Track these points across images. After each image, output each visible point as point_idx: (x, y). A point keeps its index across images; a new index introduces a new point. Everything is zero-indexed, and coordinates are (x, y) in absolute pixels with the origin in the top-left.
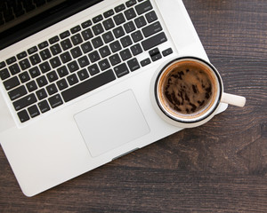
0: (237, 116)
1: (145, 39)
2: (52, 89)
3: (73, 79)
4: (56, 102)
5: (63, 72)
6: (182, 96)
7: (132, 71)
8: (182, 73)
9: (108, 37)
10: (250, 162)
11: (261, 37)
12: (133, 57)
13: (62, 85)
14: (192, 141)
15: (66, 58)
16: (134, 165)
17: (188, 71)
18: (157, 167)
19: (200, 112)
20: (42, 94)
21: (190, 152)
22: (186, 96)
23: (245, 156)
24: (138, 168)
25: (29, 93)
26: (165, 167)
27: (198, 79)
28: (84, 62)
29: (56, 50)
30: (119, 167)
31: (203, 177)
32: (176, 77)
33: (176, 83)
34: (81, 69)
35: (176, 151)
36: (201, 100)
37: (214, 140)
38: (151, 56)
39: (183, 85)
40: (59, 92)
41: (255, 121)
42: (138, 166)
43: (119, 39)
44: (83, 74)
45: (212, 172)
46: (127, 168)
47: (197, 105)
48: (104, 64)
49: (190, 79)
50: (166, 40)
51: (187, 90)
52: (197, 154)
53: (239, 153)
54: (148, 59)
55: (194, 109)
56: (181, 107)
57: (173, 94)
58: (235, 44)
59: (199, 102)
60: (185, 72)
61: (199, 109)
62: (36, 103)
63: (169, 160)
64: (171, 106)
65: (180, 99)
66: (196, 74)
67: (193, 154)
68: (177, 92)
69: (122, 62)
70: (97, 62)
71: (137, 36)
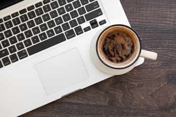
0: (151, 68)
1: (87, 13)
2: (20, 46)
3: (35, 39)
4: (23, 55)
5: (29, 34)
6: (114, 51)
7: (78, 35)
8: (114, 36)
9: (61, 11)
10: (159, 101)
11: (169, 13)
12: (79, 25)
13: (28, 43)
14: (118, 85)
15: (31, 24)
16: (77, 101)
17: (118, 34)
18: (93, 103)
19: (126, 62)
20: (13, 49)
21: (116, 93)
22: (117, 51)
23: (156, 97)
24: (80, 104)
25: (3, 49)
26: (99, 103)
27: (125, 40)
28: (44, 27)
29: (24, 18)
30: (65, 103)
31: (125, 111)
32: (110, 38)
33: (110, 42)
34: (41, 32)
35: (107, 92)
36: (127, 54)
37: (134, 85)
38: (91, 25)
39: (115, 43)
40: (26, 48)
41: (163, 72)
42: (80, 102)
43: (69, 13)
44: (43, 36)
45: (132, 107)
46: (72, 104)
47: (124, 57)
48: (58, 30)
49: (120, 40)
50: (102, 14)
51: (118, 47)
52: (122, 95)
53: (152, 95)
54: (89, 27)
55: (122, 60)
56: (113, 58)
57: (108, 50)
58: (150, 18)
59: (125, 55)
60: (116, 35)
61: (126, 60)
62: (8, 56)
63: (102, 99)
64: (106, 58)
65: (113, 53)
66: (124, 37)
67: (119, 95)
68: (110, 48)
69: (71, 28)
70: (53, 28)
71: (82, 11)
